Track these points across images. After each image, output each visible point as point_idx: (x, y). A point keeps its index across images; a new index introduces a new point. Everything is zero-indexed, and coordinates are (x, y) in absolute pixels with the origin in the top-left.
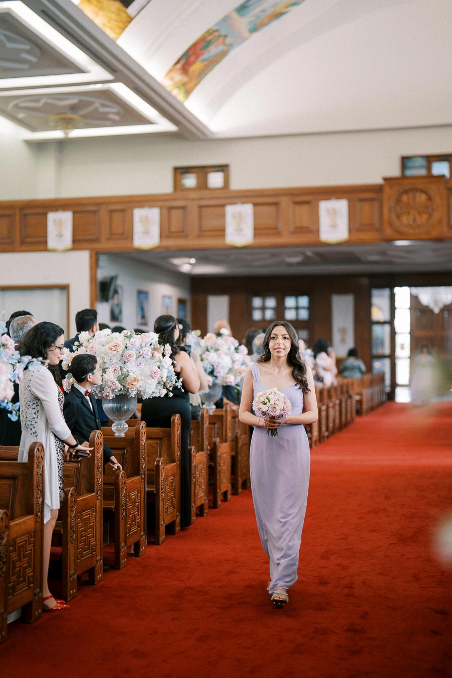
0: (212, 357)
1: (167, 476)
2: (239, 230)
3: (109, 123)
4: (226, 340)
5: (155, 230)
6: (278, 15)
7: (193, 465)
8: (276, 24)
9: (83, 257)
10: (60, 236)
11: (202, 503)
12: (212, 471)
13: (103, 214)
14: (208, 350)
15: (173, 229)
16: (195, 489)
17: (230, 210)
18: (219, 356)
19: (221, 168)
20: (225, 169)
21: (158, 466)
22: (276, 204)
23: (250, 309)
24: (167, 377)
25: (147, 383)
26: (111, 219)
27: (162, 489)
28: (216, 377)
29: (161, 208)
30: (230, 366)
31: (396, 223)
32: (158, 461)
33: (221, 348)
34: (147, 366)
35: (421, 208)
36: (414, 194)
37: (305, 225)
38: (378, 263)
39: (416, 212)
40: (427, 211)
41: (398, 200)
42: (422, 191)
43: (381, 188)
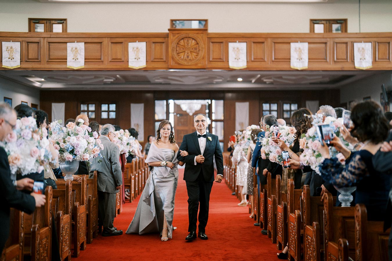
0: (73, 140)
1: (41, 240)
2: (76, 59)
4: (83, 127)
5: (17, 57)
7: (61, 226)
11: (67, 256)
12: (74, 228)
14: (69, 135)
15: (31, 57)
16: (62, 246)
17: (70, 46)
18: (78, 139)
19: (62, 22)
20: (65, 22)
21: (34, 232)
22: (101, 43)
23: (79, 112)
24: (45, 156)
25: (27, 161)
27: (37, 251)
28: (76, 155)
29: (21, 42)
30: (86, 147)
31: (177, 58)
32: (35, 228)
33: (79, 133)
34: (27, 146)
35: (192, 49)
36: (188, 40)
37: (119, 57)
38: (160, 84)
39: (189, 52)
40: (195, 51)
41: (178, 44)
42: (193, 39)
43: (165, 36)
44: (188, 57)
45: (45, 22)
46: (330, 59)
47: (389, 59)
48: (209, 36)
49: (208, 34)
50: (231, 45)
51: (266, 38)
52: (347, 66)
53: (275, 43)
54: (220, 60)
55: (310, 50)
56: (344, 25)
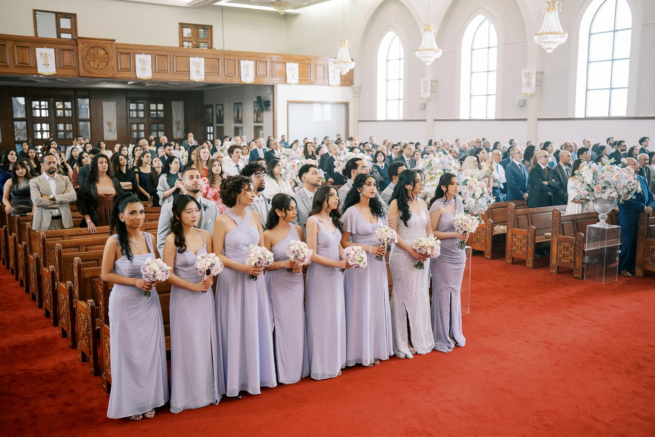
35: (102, 58)
36: (97, 50)
37: (26, 62)
39: (99, 61)
40: (105, 61)
41: (88, 52)
42: (102, 49)
43: (76, 43)
44: (98, 66)
46: (222, 72)
47: (267, 75)
48: (117, 47)
49: (116, 44)
50: (138, 57)
51: (168, 51)
53: (176, 56)
54: (129, 70)
55: (206, 65)
56: (209, 32)
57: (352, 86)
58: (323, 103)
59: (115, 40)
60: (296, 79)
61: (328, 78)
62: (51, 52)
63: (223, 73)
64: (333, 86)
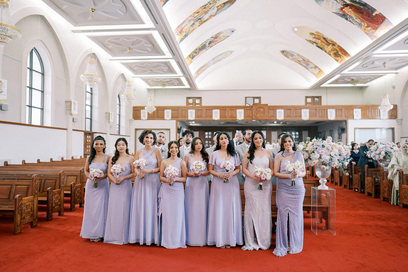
2: (216, 116)
3: (173, 85)
5: (194, 115)
6: (219, 61)
8: (219, 62)
9: (174, 122)
10: (168, 116)
13: (180, 110)
15: (199, 115)
17: (214, 111)
20: (200, 98)
22: (226, 110)
23: (205, 135)
26: (182, 111)
29: (195, 110)
31: (256, 115)
36: (260, 109)
37: (233, 116)
38: (242, 124)
39: (261, 113)
40: (263, 113)
41: (257, 110)
42: (263, 108)
43: (252, 107)
44: (260, 115)
45: (193, 98)
47: (342, 116)
49: (269, 106)
50: (278, 111)
51: (292, 107)
52: (325, 119)
53: (295, 109)
54: (273, 116)
55: (310, 112)
56: (320, 98)
57: (396, 119)
58: (381, 128)
59: (267, 104)
60: (360, 116)
61: (380, 116)
62: (242, 111)
63: (319, 115)
64: (383, 119)
